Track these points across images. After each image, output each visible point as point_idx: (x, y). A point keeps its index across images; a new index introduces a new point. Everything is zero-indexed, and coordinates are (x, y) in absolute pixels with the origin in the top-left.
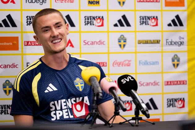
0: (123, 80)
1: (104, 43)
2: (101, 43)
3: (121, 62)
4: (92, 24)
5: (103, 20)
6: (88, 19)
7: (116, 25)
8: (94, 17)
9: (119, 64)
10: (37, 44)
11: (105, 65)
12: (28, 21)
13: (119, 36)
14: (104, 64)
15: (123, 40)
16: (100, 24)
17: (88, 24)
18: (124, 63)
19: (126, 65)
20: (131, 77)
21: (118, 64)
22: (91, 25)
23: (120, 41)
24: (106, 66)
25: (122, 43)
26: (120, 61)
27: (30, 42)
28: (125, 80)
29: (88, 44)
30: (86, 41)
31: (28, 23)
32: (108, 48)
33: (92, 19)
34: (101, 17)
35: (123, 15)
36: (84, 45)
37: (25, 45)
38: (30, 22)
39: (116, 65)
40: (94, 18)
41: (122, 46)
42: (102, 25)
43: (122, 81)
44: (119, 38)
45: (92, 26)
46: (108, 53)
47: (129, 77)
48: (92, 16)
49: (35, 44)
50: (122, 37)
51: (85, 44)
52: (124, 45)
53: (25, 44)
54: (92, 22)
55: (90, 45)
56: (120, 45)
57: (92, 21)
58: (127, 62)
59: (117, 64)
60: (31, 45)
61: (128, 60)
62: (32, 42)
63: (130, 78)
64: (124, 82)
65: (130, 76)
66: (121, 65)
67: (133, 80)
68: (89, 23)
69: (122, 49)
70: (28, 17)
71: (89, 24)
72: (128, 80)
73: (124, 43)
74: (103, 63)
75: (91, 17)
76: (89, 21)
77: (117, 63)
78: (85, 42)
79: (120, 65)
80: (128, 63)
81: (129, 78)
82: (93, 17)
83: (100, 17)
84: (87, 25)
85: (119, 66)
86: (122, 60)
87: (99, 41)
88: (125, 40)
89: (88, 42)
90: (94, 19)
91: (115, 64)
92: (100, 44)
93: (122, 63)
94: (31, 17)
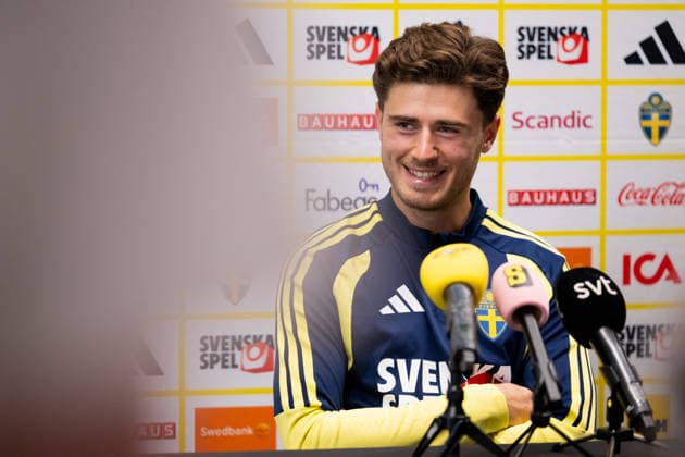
0: (582, 285)
1: (588, 122)
2: (577, 121)
3: (649, 190)
4: (545, 55)
5: (587, 39)
6: (531, 39)
7: (633, 59)
8: (553, 30)
9: (641, 197)
10: (342, 125)
11: (592, 199)
12: (312, 45)
13: (645, 99)
14: (587, 195)
15: (658, 110)
16: (576, 55)
17: (529, 53)
18: (661, 191)
19: (667, 201)
20: (608, 282)
21: (638, 196)
22: (540, 57)
23: (646, 114)
24: (594, 203)
25: (655, 122)
26: (644, 187)
27: (317, 118)
28: (586, 287)
29: (528, 126)
30: (520, 113)
31: (314, 49)
32: (604, 138)
33: (545, 37)
34: (579, 32)
35: (659, 22)
36: (515, 127)
37: (300, 129)
38: (318, 46)
39: (631, 200)
40: (553, 34)
41: (655, 132)
42: (583, 59)
43: (577, 287)
44: (645, 104)
45: (546, 62)
46: (604, 157)
47: (602, 278)
48: (546, 25)
49: (336, 123)
50: (655, 100)
51: (518, 124)
52: (662, 131)
53: (301, 126)
54: (545, 49)
55: (537, 129)
56: (648, 132)
57: (546, 43)
58: (671, 190)
59: (635, 198)
60: (322, 128)
61: (674, 184)
62: (326, 119)
63: (606, 283)
64: (583, 293)
65: (606, 278)
66: (649, 201)
67: (614, 293)
68: (533, 52)
69: (655, 145)
70: (314, 32)
71: (534, 56)
72: (598, 291)
73: (663, 123)
74: (583, 193)
75: (543, 31)
76: (536, 43)
77: (635, 194)
78: (518, 117)
79: (643, 200)
80: (674, 195)
81: (603, 285)
82: (550, 29)
83: (576, 29)
84: (525, 59)
85: (641, 204)
86: (654, 184)
87: (570, 114)
88: (665, 113)
89: (528, 120)
90: (552, 39)
91: (627, 198)
92: (573, 126)
93: (652, 192)
94: (324, 28)
